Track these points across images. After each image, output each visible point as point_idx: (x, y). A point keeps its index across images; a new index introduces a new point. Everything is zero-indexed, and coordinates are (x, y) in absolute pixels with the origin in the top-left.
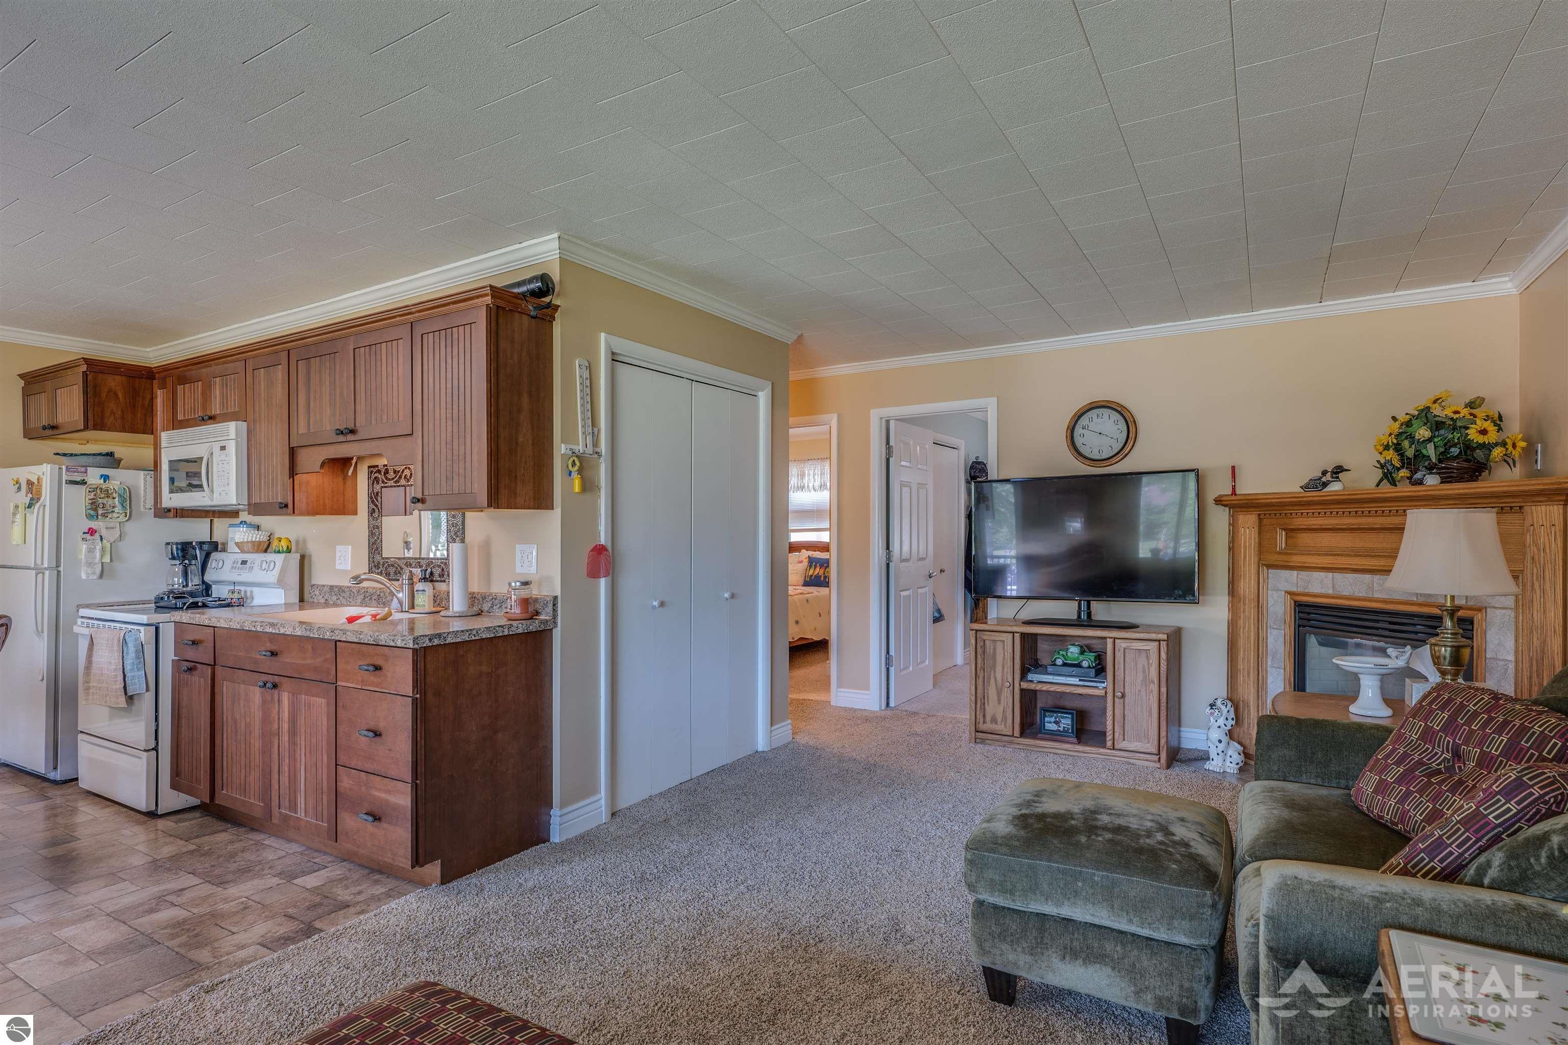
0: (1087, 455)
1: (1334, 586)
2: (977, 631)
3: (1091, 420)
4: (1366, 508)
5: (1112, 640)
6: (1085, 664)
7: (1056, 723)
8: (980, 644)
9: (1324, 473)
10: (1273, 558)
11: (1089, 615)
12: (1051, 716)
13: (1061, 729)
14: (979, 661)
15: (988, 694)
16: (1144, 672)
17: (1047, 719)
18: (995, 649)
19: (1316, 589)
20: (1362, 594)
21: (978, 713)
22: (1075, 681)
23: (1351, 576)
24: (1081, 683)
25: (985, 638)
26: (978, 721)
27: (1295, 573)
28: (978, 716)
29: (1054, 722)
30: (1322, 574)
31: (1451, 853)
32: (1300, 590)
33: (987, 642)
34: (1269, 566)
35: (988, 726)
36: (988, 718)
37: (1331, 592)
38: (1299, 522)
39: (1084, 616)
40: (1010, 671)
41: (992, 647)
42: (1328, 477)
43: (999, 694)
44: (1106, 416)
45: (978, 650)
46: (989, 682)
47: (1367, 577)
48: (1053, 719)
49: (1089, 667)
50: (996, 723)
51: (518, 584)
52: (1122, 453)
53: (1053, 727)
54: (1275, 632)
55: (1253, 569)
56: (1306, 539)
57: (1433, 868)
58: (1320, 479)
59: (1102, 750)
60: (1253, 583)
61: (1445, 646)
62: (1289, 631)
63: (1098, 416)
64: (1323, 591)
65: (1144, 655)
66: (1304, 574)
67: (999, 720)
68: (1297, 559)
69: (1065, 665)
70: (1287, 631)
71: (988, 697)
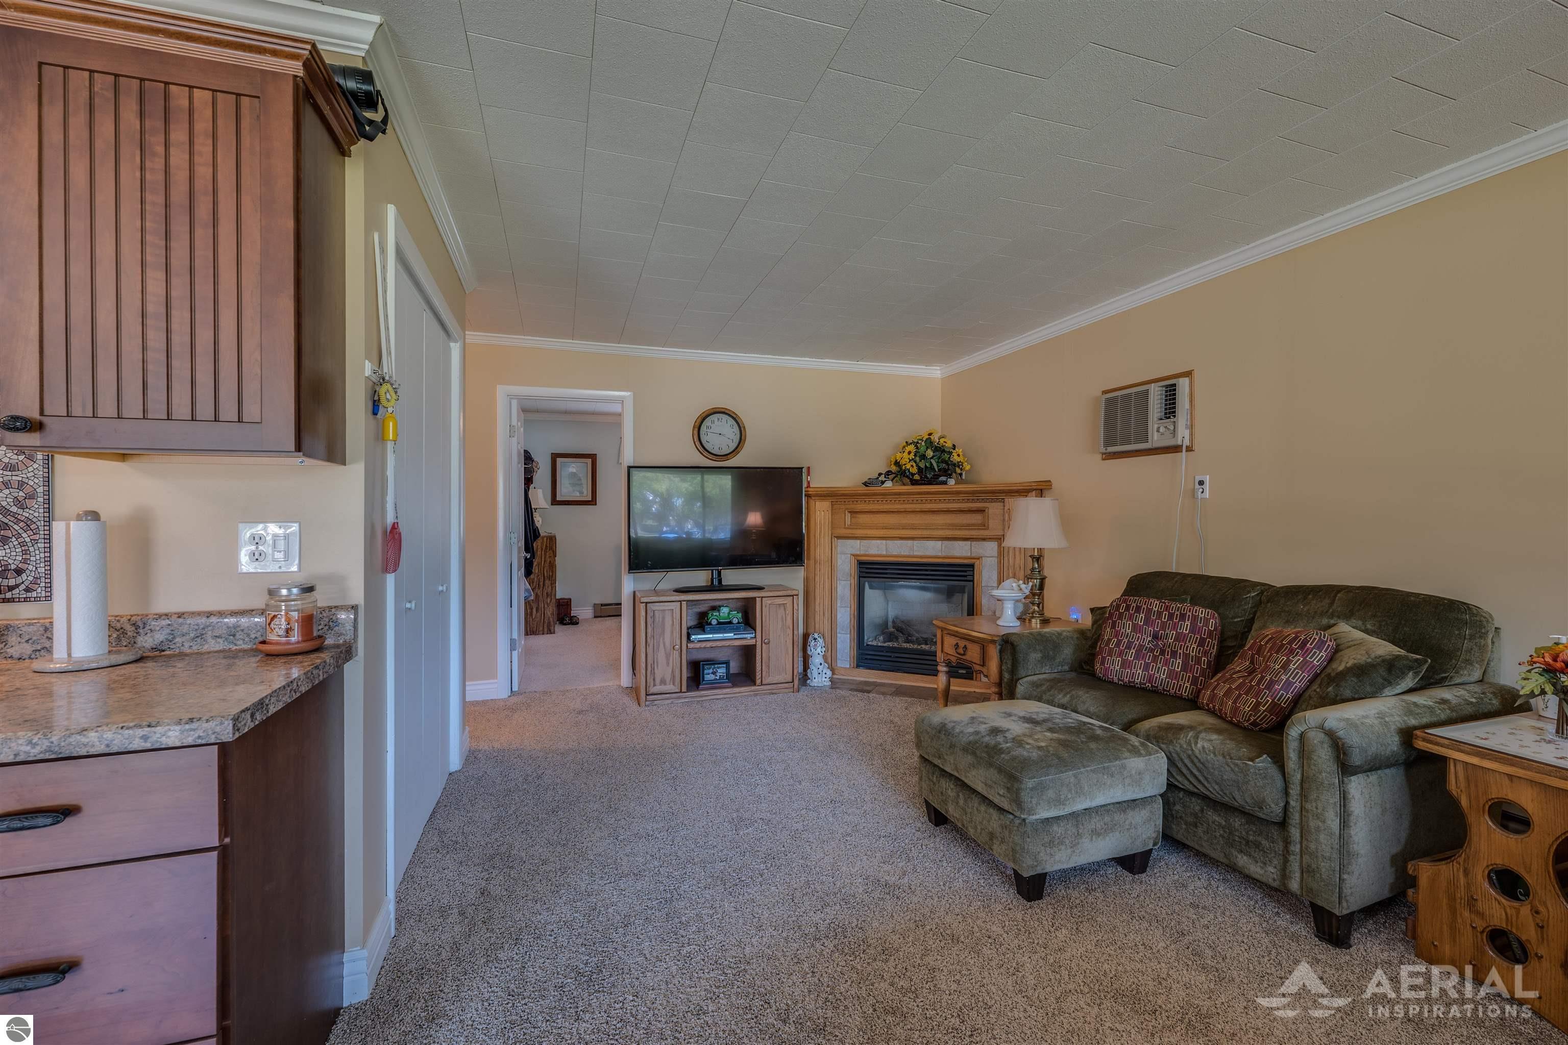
0: (710, 450)
1: (886, 549)
2: (646, 603)
3: (713, 422)
4: (903, 498)
5: (760, 599)
6: (735, 621)
7: (714, 673)
8: (650, 614)
9: (880, 474)
10: (842, 532)
11: (720, 581)
12: (710, 669)
13: (718, 678)
14: (649, 630)
15: (657, 659)
16: (782, 621)
17: (706, 672)
18: (664, 618)
19: (873, 551)
20: (907, 553)
21: (648, 678)
22: (731, 635)
23: (899, 542)
24: (736, 637)
25: (654, 608)
26: (648, 685)
27: (859, 541)
28: (648, 681)
29: (712, 673)
30: (879, 542)
31: (1296, 687)
32: (862, 553)
33: (657, 613)
34: (838, 538)
35: (658, 688)
36: (658, 681)
37: (884, 553)
38: (860, 507)
39: (716, 582)
40: (678, 636)
41: (661, 616)
42: (882, 478)
43: (668, 656)
44: (724, 420)
45: (648, 620)
46: (658, 649)
47: (910, 542)
48: (711, 671)
49: (739, 623)
50: (665, 684)
51: (295, 591)
52: (736, 451)
53: (712, 677)
54: (843, 583)
55: (827, 539)
56: (863, 519)
57: (1289, 697)
58: (878, 478)
59: (753, 688)
60: (828, 550)
61: (1036, 579)
62: (854, 581)
63: (718, 419)
64: (879, 553)
65: (782, 608)
66: (865, 542)
67: (668, 680)
68: (859, 532)
69: (719, 623)
70: (853, 581)
71: (657, 662)
